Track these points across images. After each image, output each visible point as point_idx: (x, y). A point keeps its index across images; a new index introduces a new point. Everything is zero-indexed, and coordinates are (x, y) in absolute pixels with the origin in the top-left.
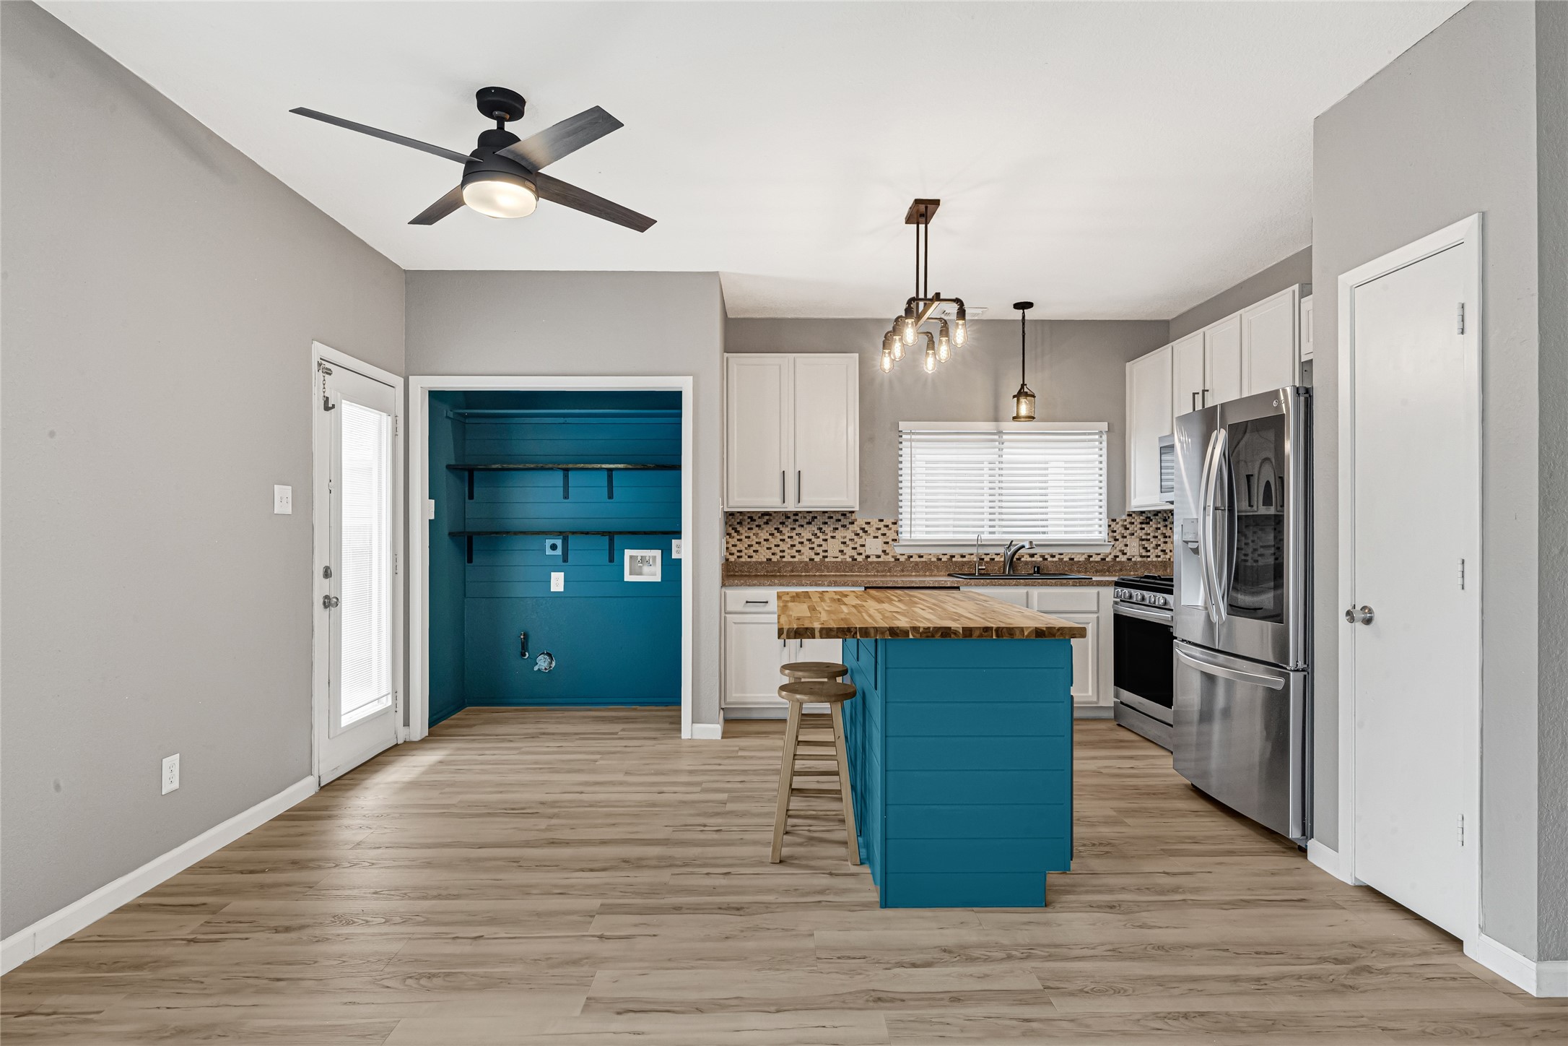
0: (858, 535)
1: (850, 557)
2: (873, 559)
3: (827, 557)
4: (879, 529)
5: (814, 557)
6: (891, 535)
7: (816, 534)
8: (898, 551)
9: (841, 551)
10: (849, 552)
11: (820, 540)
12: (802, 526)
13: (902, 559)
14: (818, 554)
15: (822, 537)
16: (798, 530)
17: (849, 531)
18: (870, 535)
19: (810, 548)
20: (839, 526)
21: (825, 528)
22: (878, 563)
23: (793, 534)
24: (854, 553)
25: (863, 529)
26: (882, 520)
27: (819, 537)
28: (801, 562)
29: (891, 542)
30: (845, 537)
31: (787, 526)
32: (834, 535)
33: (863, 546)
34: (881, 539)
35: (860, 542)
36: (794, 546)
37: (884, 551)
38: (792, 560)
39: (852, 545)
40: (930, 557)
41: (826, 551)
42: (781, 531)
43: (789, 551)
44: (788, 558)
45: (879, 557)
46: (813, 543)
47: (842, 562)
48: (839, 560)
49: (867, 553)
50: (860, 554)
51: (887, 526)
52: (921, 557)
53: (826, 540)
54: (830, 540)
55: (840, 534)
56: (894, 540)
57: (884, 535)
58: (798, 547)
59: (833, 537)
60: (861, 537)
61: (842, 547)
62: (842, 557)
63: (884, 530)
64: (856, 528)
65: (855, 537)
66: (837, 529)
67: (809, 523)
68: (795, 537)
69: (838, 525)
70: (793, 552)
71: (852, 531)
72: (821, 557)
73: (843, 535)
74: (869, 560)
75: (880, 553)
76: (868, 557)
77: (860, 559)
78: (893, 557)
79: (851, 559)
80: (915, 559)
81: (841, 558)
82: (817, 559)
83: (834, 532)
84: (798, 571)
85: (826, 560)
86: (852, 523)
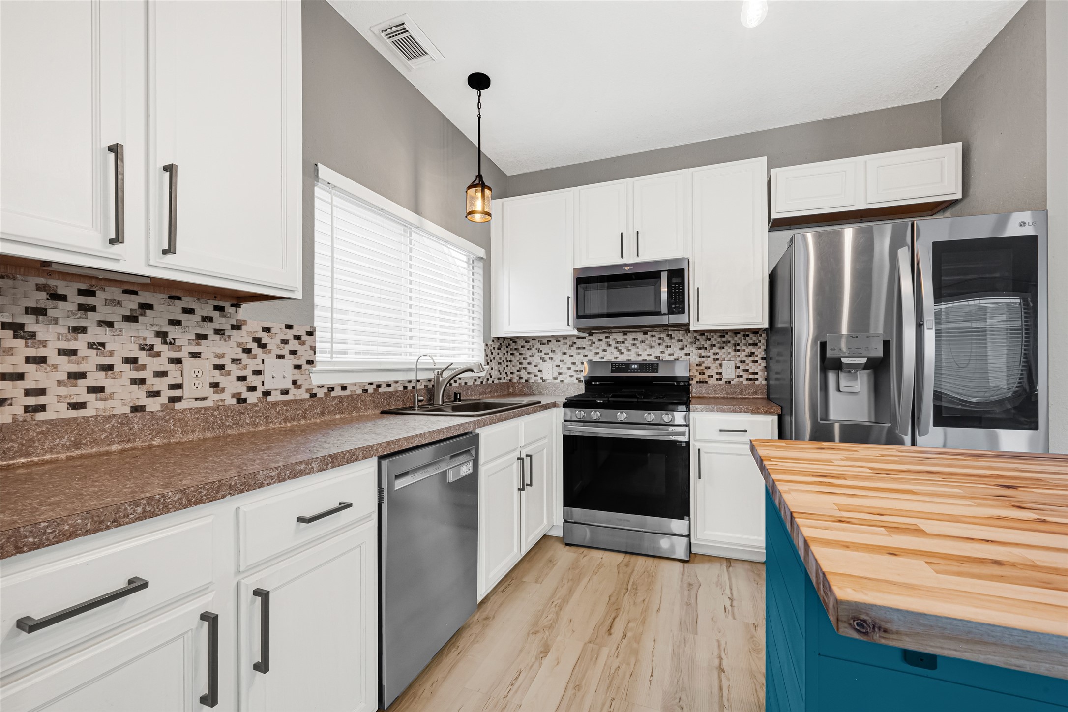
0: (248, 351)
1: (233, 396)
2: (276, 397)
3: (179, 399)
4: (285, 342)
5: (143, 400)
6: (304, 354)
7: (152, 347)
8: (317, 379)
9: (215, 385)
10: (231, 385)
11: (164, 359)
12: (110, 324)
13: (321, 393)
14: (157, 394)
15: (167, 352)
16: (96, 334)
17: (232, 343)
18: (270, 351)
19: (134, 381)
20: (210, 333)
21: (173, 333)
22: (287, 403)
23: (80, 343)
24: (241, 388)
25: (258, 340)
26: (289, 327)
27: (158, 355)
28: (108, 418)
29: (305, 367)
30: (222, 356)
31: (56, 321)
32: (196, 349)
33: (257, 373)
34: (290, 361)
35: (255, 365)
36: (83, 375)
37: (294, 382)
38: (73, 414)
39: (236, 371)
40: (355, 388)
41: (179, 386)
42: (33, 335)
43: (63, 391)
44: (56, 411)
45: (285, 392)
46: (143, 367)
47: (217, 408)
48: (209, 403)
49: (267, 387)
50: (253, 389)
51: (297, 338)
52: (344, 388)
53: (178, 361)
54: (188, 362)
55: (211, 348)
56: (310, 362)
57: (294, 352)
58: (96, 378)
59: (195, 355)
60: (255, 357)
61: (217, 376)
62: (217, 397)
63: (294, 345)
64: (244, 337)
65: (244, 356)
66: (204, 337)
67: (131, 318)
68: (83, 351)
69: (208, 329)
70: (79, 392)
71: (239, 344)
72: (163, 399)
73: (220, 351)
74: (269, 399)
75: (288, 385)
76: (267, 394)
77: (252, 398)
78: (308, 391)
79: (234, 401)
80: (338, 392)
81: (213, 398)
82: (153, 405)
83: (198, 344)
84: (96, 442)
85: (178, 406)
86: (237, 327)
